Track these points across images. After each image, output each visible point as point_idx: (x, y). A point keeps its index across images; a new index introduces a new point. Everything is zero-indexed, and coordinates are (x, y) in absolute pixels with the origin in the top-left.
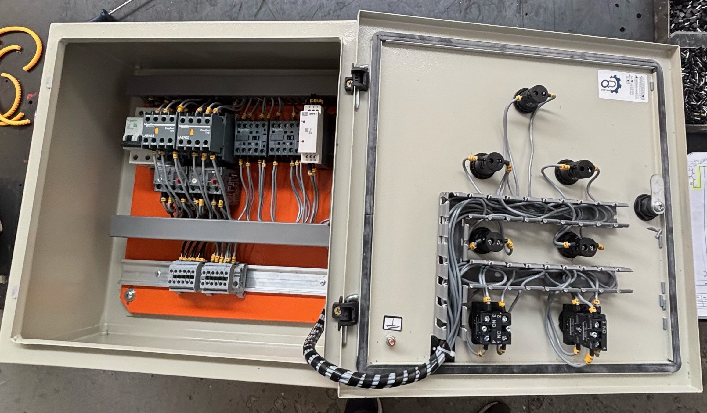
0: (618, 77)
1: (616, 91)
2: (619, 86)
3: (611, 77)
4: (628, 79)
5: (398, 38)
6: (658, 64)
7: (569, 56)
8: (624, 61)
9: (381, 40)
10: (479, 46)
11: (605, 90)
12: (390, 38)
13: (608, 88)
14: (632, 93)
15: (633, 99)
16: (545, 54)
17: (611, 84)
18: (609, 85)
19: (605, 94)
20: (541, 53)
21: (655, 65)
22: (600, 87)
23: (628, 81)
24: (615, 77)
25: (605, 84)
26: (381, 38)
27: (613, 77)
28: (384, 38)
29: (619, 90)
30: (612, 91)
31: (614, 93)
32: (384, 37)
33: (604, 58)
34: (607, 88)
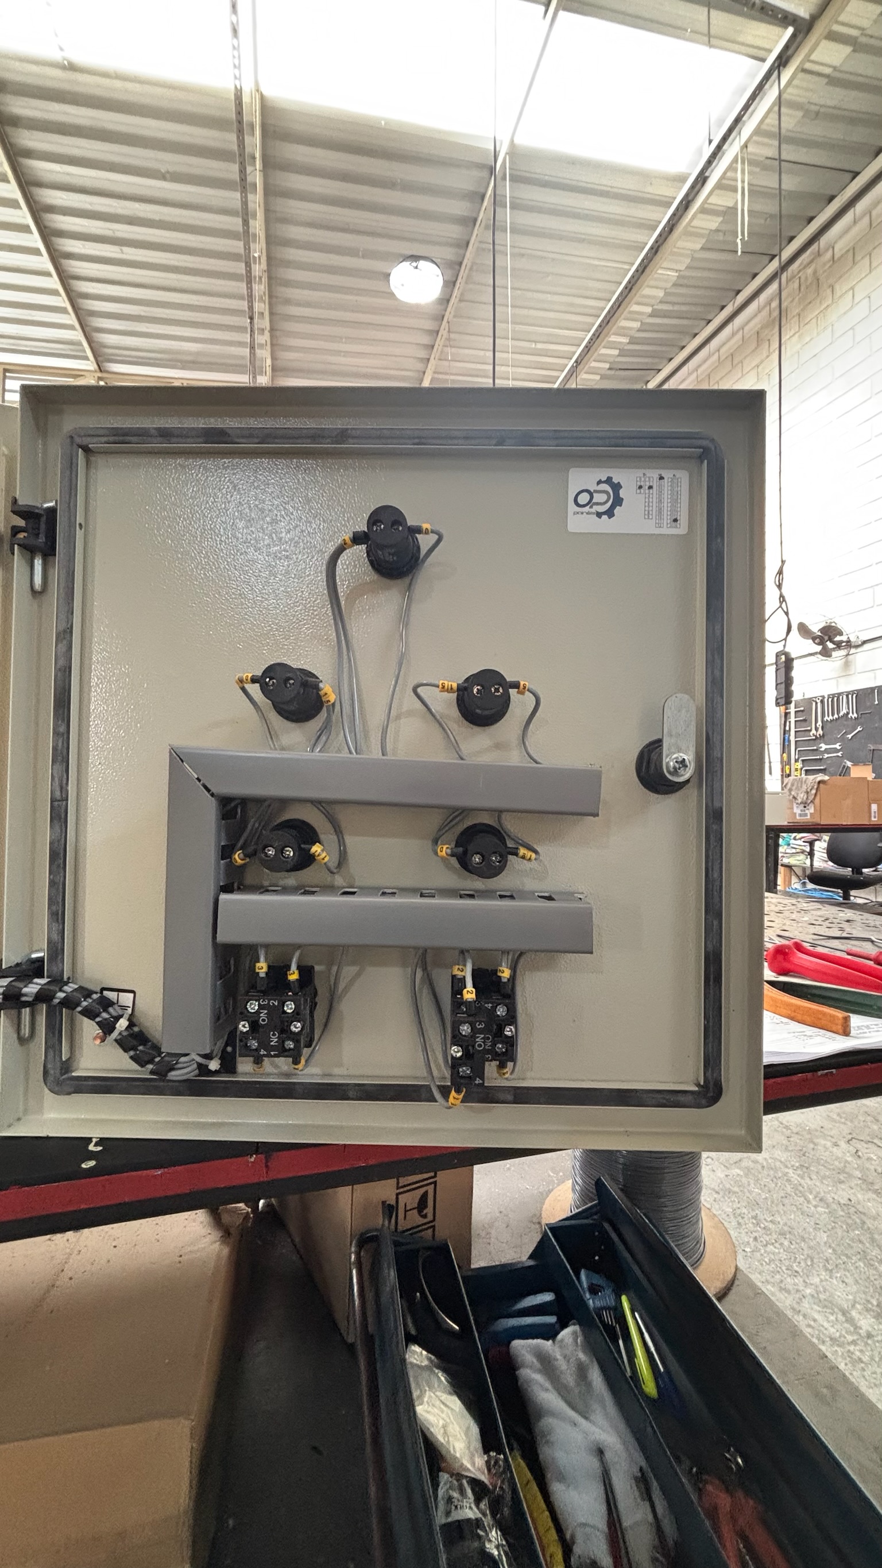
0: (615, 481)
1: (610, 513)
2: (618, 501)
3: (599, 482)
4: (639, 484)
5: (111, 439)
6: (713, 440)
7: (494, 442)
8: (626, 441)
9: (80, 446)
10: (288, 438)
11: (582, 513)
12: (95, 439)
13: (591, 507)
14: (648, 515)
15: (649, 528)
16: (438, 441)
17: (598, 498)
18: (594, 501)
19: (580, 522)
20: (430, 441)
21: (704, 443)
22: (572, 507)
23: (640, 487)
24: (609, 481)
25: (584, 498)
26: (78, 440)
27: (604, 482)
28: (85, 441)
29: (617, 510)
30: (599, 515)
31: (605, 517)
32: (84, 439)
33: (576, 438)
34: (587, 509)
